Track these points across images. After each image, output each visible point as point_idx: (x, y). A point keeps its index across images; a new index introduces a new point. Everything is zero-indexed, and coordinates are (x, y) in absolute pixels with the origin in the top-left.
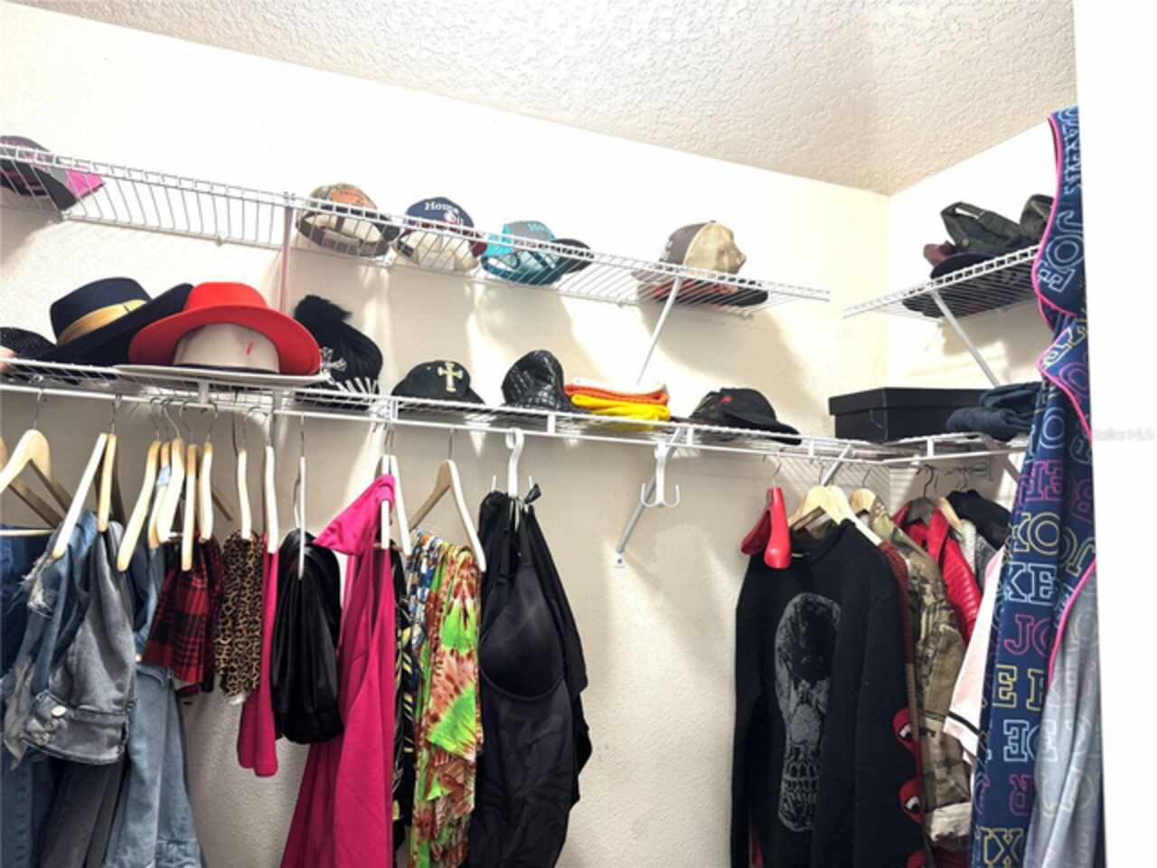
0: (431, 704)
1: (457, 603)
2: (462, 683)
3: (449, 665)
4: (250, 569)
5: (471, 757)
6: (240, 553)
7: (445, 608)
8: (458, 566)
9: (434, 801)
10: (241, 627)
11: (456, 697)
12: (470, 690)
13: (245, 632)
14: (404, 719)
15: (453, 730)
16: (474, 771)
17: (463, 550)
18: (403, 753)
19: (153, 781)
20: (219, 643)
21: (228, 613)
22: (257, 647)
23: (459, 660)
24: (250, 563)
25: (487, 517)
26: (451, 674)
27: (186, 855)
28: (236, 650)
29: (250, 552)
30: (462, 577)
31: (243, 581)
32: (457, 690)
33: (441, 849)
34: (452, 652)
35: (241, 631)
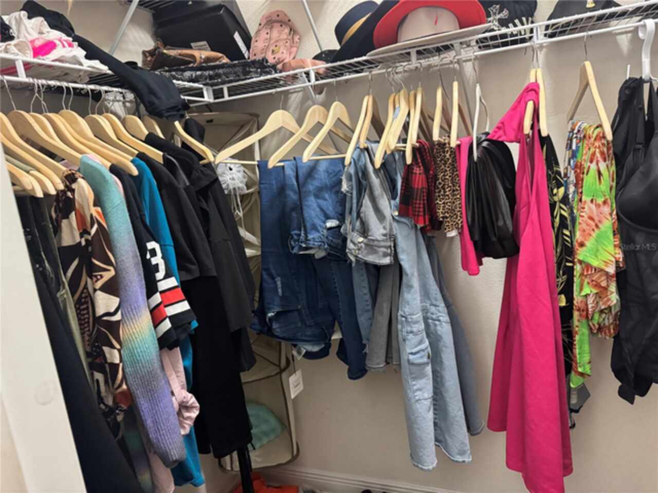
0: (578, 236)
1: (593, 167)
2: (600, 221)
3: (590, 209)
4: (448, 159)
5: (612, 270)
6: (441, 150)
7: (585, 171)
8: (592, 139)
9: (586, 296)
10: (448, 193)
11: (596, 230)
12: (608, 225)
13: (450, 196)
14: (564, 245)
15: (596, 253)
16: (615, 279)
17: (597, 127)
18: (566, 266)
19: (413, 275)
20: (438, 203)
21: (440, 186)
22: (459, 204)
23: (598, 206)
24: (448, 155)
25: (624, 99)
26: (592, 215)
27: (439, 312)
28: (447, 207)
29: (446, 149)
30: (596, 147)
31: (445, 167)
32: (597, 226)
33: (597, 326)
34: (592, 201)
35: (448, 195)
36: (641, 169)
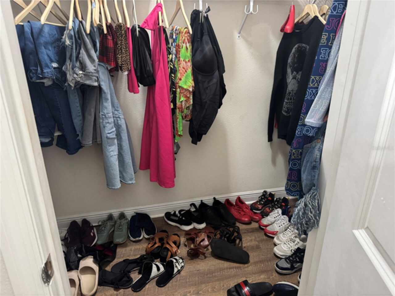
0: (179, 75)
1: (184, 45)
2: (187, 69)
3: (183, 64)
4: (123, 34)
5: (191, 89)
6: (120, 29)
7: (181, 47)
8: (184, 33)
9: (182, 102)
10: (123, 52)
11: (186, 73)
12: (190, 71)
13: (124, 53)
14: (172, 81)
15: (185, 83)
16: (192, 93)
17: (185, 28)
18: (173, 91)
19: (108, 93)
20: (118, 57)
21: (119, 48)
22: (129, 58)
23: (186, 62)
24: (123, 32)
25: (192, 18)
26: (184, 67)
27: (119, 113)
28: (123, 59)
29: (122, 29)
30: (185, 37)
31: (122, 38)
32: (186, 71)
33: (185, 115)
34: (184, 60)
35: (123, 53)
36: (200, 49)
